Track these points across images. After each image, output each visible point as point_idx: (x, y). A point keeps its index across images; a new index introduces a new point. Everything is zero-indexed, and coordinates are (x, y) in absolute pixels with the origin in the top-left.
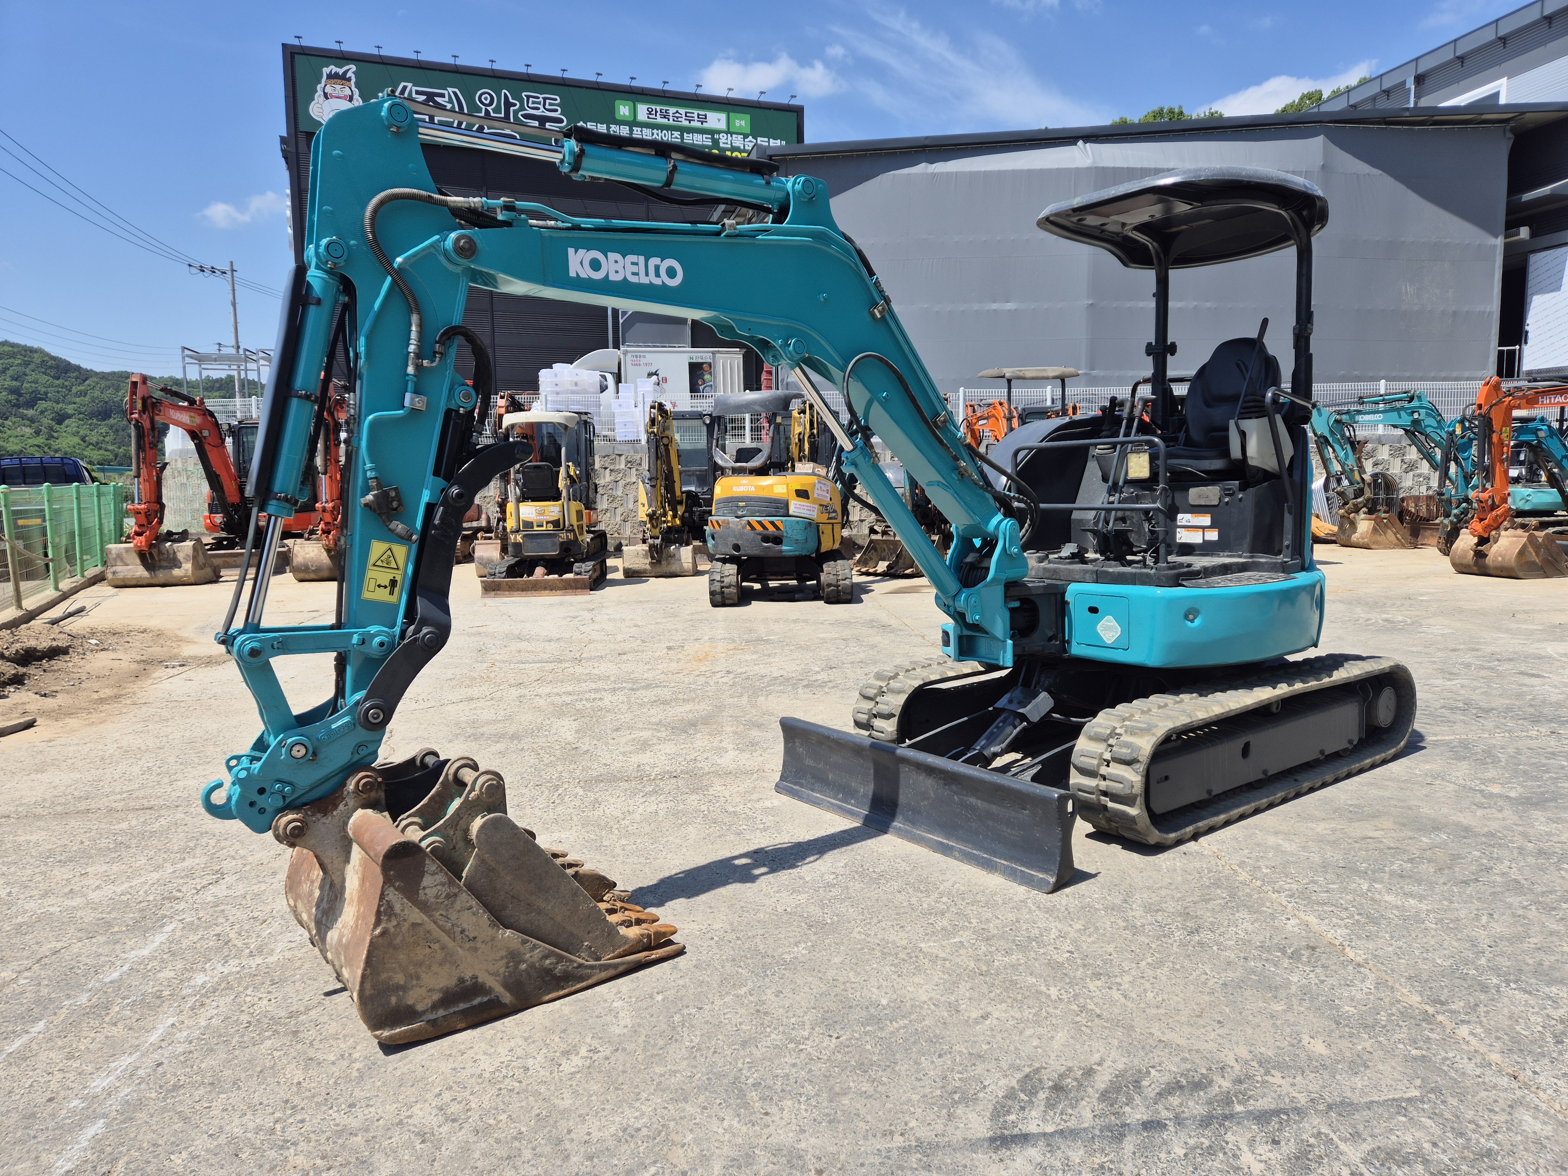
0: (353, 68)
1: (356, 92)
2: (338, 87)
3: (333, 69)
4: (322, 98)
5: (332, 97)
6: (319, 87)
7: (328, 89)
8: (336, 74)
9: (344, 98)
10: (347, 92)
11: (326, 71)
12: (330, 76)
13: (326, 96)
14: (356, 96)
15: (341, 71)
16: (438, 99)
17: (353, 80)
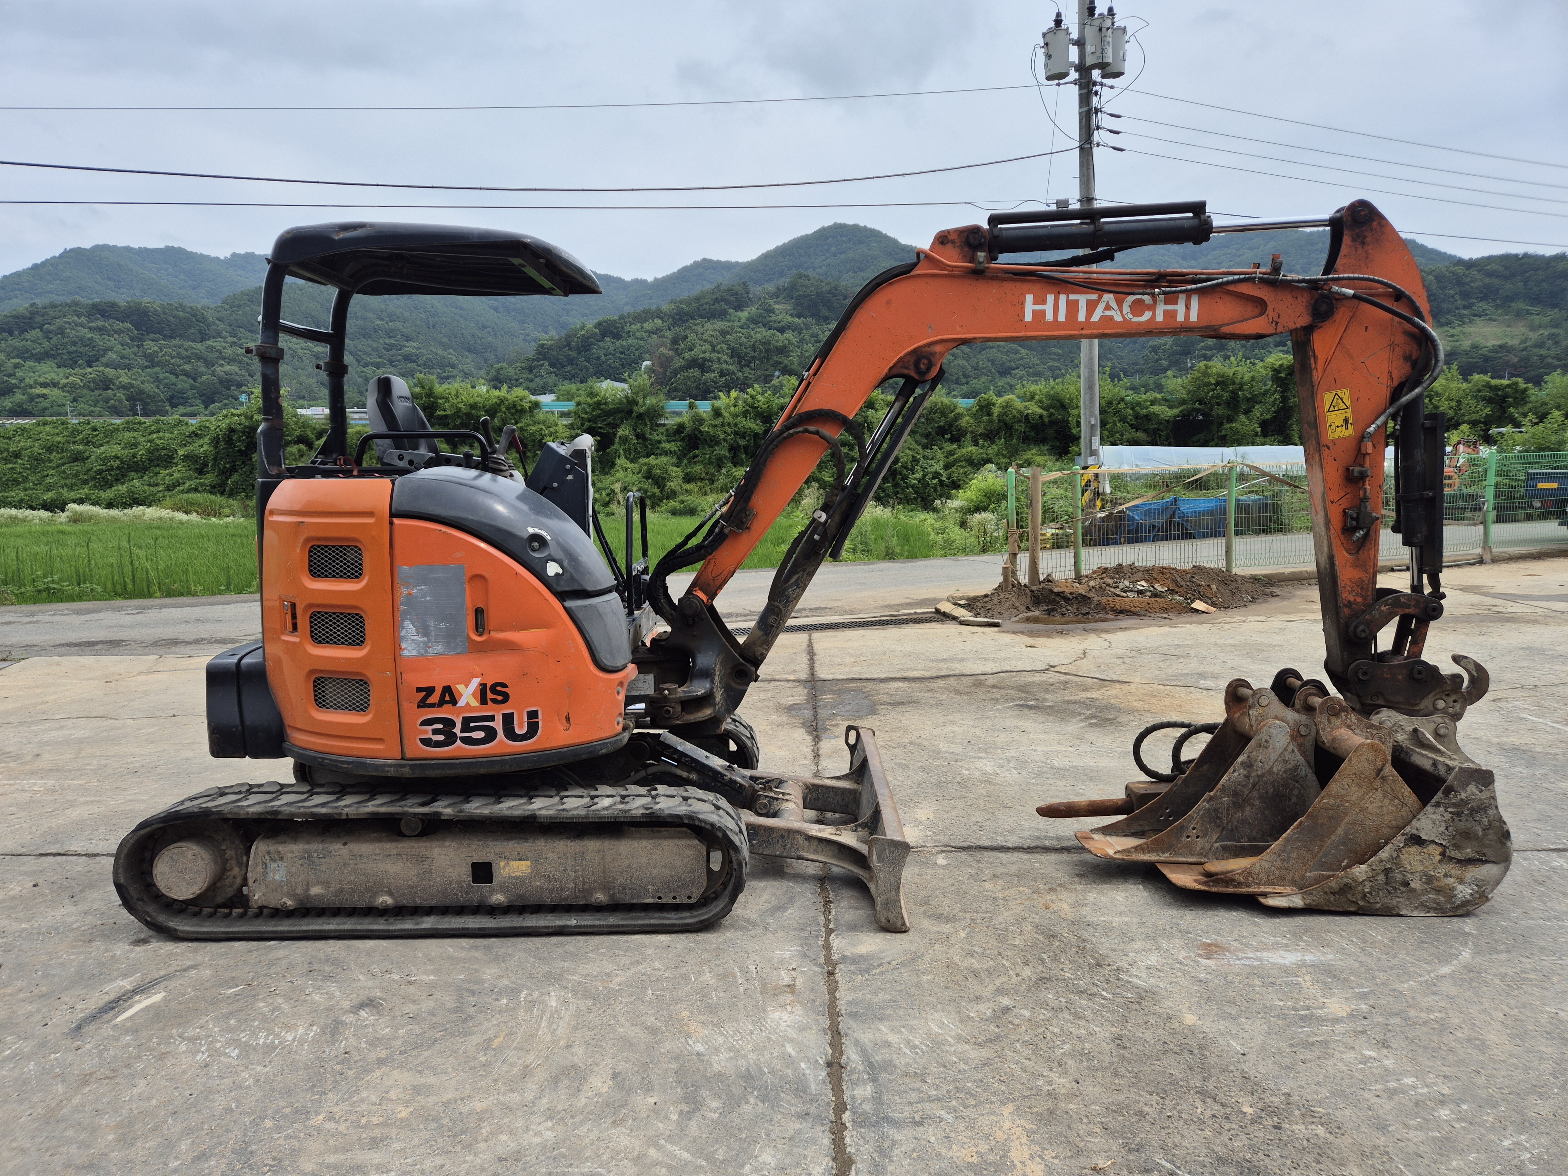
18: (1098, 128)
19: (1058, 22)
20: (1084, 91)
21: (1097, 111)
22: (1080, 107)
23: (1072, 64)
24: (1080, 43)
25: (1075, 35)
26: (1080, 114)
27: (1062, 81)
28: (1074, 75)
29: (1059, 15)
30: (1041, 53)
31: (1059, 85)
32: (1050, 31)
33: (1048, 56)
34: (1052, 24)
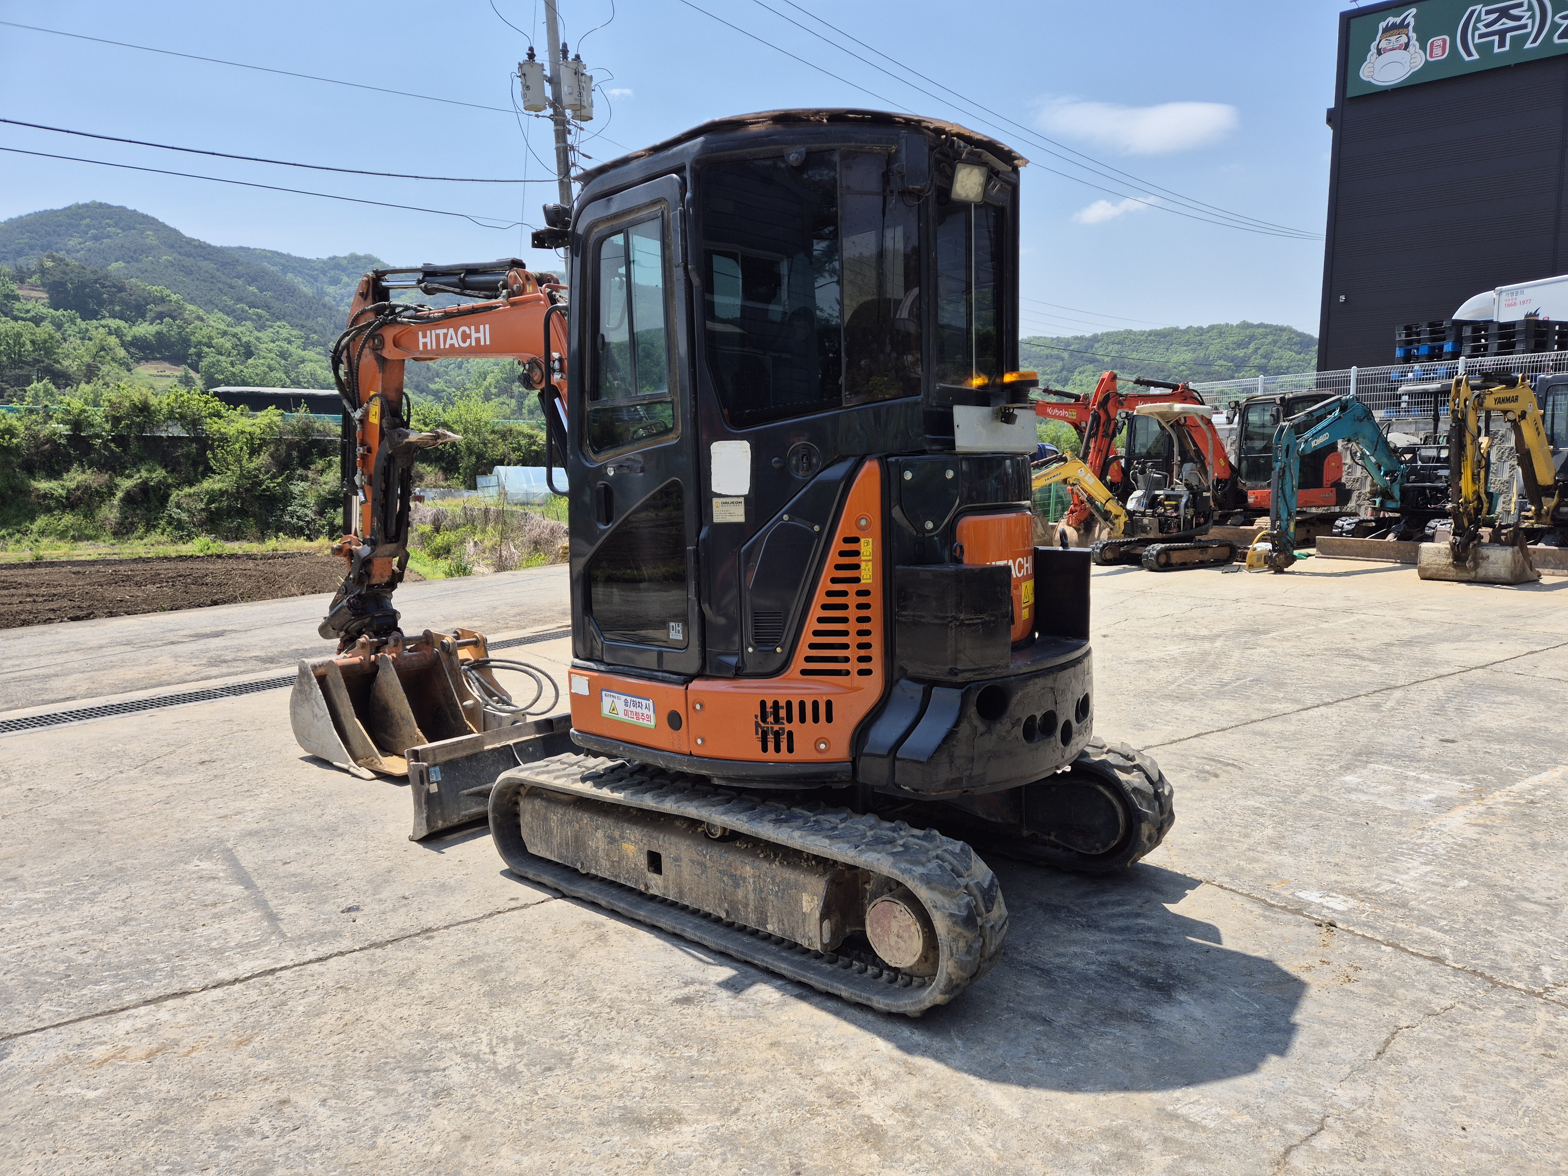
0: (1413, 11)
1: (1413, 36)
2: (1393, 38)
3: (1391, 20)
4: (1375, 55)
5: (1386, 51)
6: (1373, 46)
7: (1383, 45)
8: (1394, 25)
9: (1399, 48)
10: (1404, 39)
11: (1383, 25)
12: (1386, 30)
13: (1379, 53)
14: (1414, 42)
15: (1398, 20)
16: (1513, 12)
17: (1412, 24)
18: (574, 165)
19: (531, 56)
20: (561, 128)
21: (572, 148)
22: (557, 142)
23: (547, 99)
24: (554, 81)
25: (548, 73)
26: (557, 149)
27: (540, 113)
28: (549, 111)
29: (531, 49)
30: (518, 82)
31: (537, 116)
32: (525, 63)
33: (527, 87)
34: (526, 57)
